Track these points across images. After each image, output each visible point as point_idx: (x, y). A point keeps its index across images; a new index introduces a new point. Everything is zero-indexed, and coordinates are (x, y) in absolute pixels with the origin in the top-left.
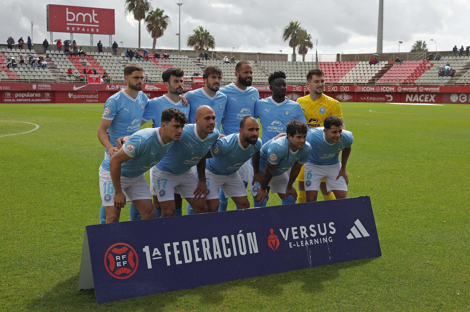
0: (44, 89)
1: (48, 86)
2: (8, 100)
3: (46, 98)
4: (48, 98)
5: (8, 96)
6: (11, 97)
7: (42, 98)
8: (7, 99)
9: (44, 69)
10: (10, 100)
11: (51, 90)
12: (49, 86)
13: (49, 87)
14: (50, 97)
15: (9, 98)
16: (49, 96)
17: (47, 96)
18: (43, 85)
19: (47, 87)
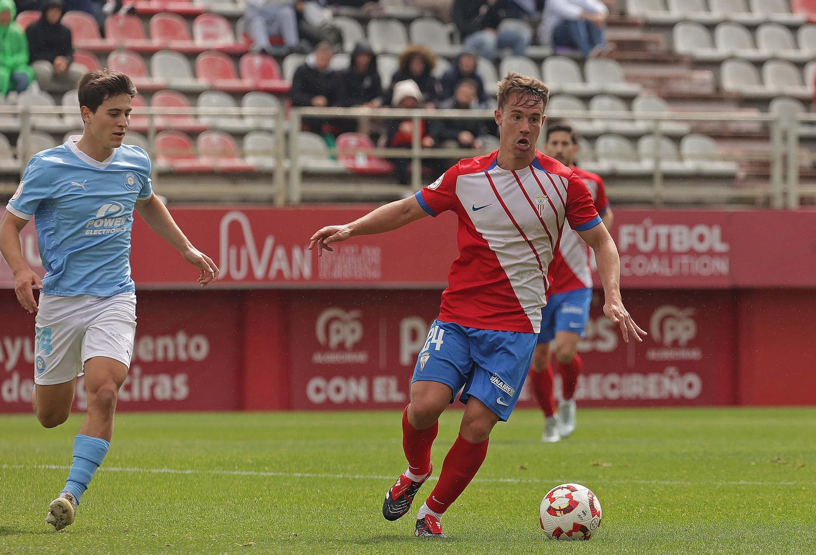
0: (666, 271)
1: (701, 238)
2: (338, 390)
3: (659, 367)
4: (684, 367)
5: (341, 347)
6: (361, 357)
7: (624, 370)
8: (329, 372)
9: (581, 62)
10: (356, 389)
11: (725, 284)
12: (713, 238)
13: (711, 253)
14: (695, 354)
15: (348, 371)
16: (691, 344)
17: (675, 344)
18: (663, 230)
19: (692, 252)
